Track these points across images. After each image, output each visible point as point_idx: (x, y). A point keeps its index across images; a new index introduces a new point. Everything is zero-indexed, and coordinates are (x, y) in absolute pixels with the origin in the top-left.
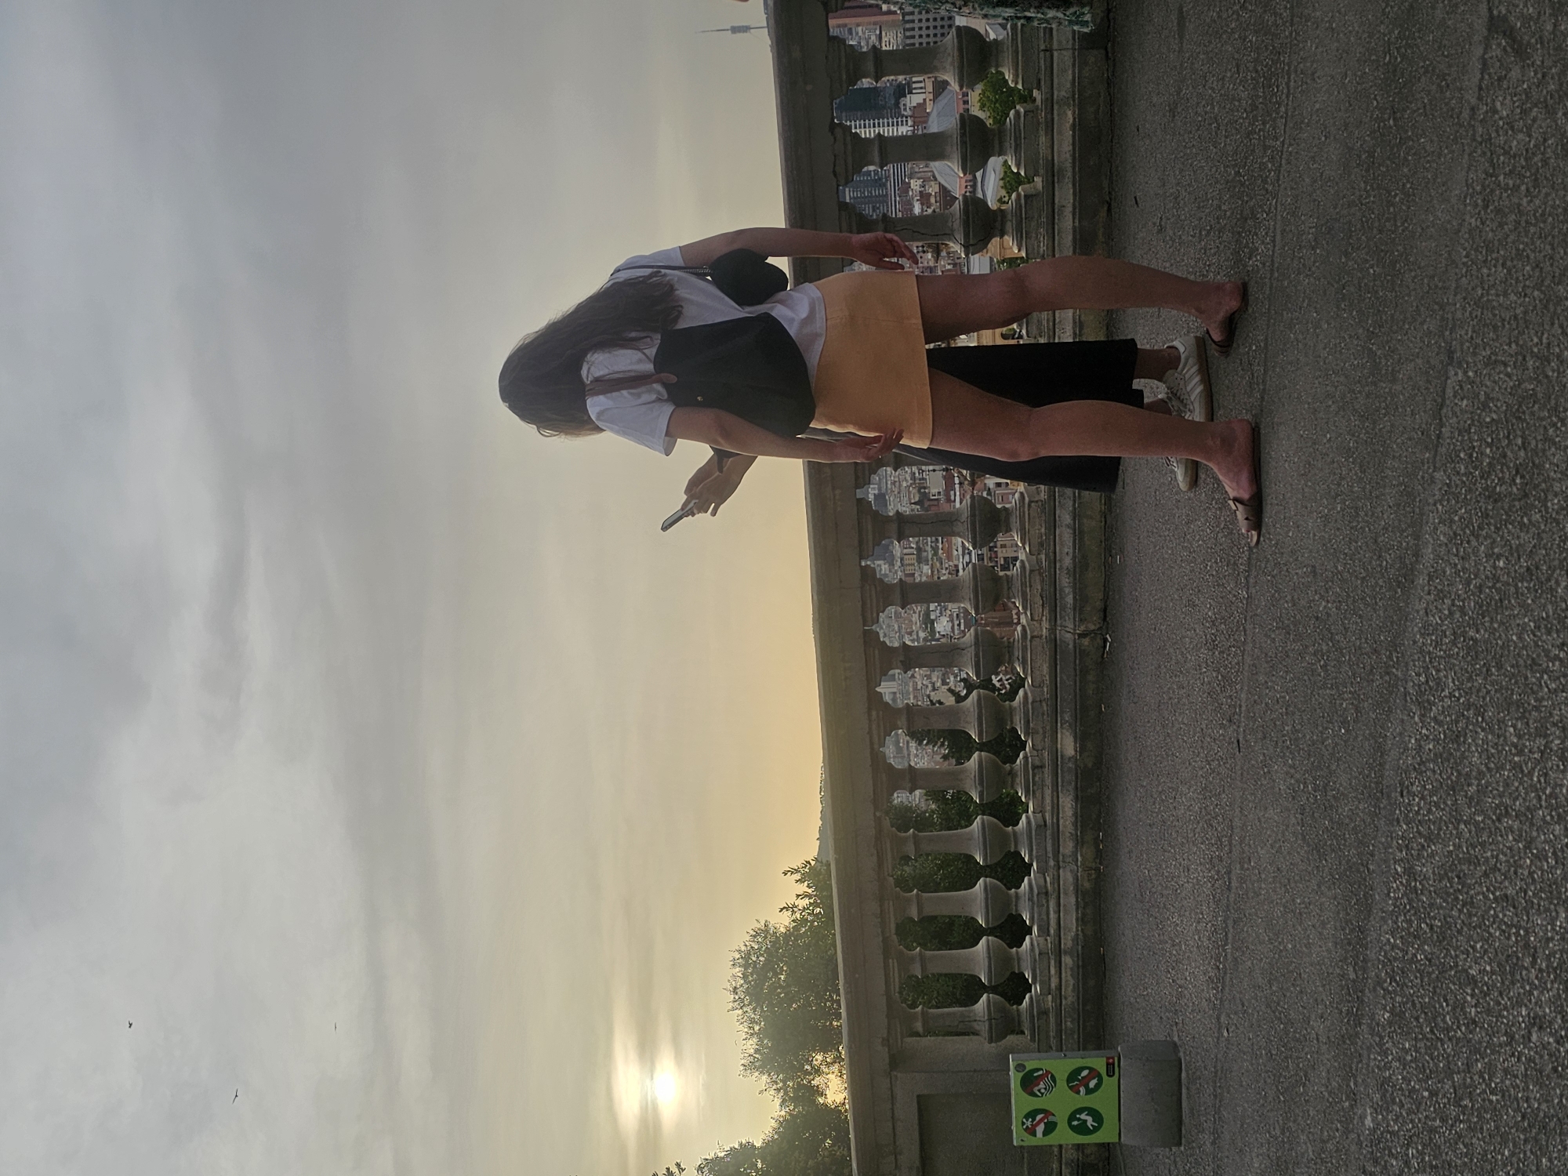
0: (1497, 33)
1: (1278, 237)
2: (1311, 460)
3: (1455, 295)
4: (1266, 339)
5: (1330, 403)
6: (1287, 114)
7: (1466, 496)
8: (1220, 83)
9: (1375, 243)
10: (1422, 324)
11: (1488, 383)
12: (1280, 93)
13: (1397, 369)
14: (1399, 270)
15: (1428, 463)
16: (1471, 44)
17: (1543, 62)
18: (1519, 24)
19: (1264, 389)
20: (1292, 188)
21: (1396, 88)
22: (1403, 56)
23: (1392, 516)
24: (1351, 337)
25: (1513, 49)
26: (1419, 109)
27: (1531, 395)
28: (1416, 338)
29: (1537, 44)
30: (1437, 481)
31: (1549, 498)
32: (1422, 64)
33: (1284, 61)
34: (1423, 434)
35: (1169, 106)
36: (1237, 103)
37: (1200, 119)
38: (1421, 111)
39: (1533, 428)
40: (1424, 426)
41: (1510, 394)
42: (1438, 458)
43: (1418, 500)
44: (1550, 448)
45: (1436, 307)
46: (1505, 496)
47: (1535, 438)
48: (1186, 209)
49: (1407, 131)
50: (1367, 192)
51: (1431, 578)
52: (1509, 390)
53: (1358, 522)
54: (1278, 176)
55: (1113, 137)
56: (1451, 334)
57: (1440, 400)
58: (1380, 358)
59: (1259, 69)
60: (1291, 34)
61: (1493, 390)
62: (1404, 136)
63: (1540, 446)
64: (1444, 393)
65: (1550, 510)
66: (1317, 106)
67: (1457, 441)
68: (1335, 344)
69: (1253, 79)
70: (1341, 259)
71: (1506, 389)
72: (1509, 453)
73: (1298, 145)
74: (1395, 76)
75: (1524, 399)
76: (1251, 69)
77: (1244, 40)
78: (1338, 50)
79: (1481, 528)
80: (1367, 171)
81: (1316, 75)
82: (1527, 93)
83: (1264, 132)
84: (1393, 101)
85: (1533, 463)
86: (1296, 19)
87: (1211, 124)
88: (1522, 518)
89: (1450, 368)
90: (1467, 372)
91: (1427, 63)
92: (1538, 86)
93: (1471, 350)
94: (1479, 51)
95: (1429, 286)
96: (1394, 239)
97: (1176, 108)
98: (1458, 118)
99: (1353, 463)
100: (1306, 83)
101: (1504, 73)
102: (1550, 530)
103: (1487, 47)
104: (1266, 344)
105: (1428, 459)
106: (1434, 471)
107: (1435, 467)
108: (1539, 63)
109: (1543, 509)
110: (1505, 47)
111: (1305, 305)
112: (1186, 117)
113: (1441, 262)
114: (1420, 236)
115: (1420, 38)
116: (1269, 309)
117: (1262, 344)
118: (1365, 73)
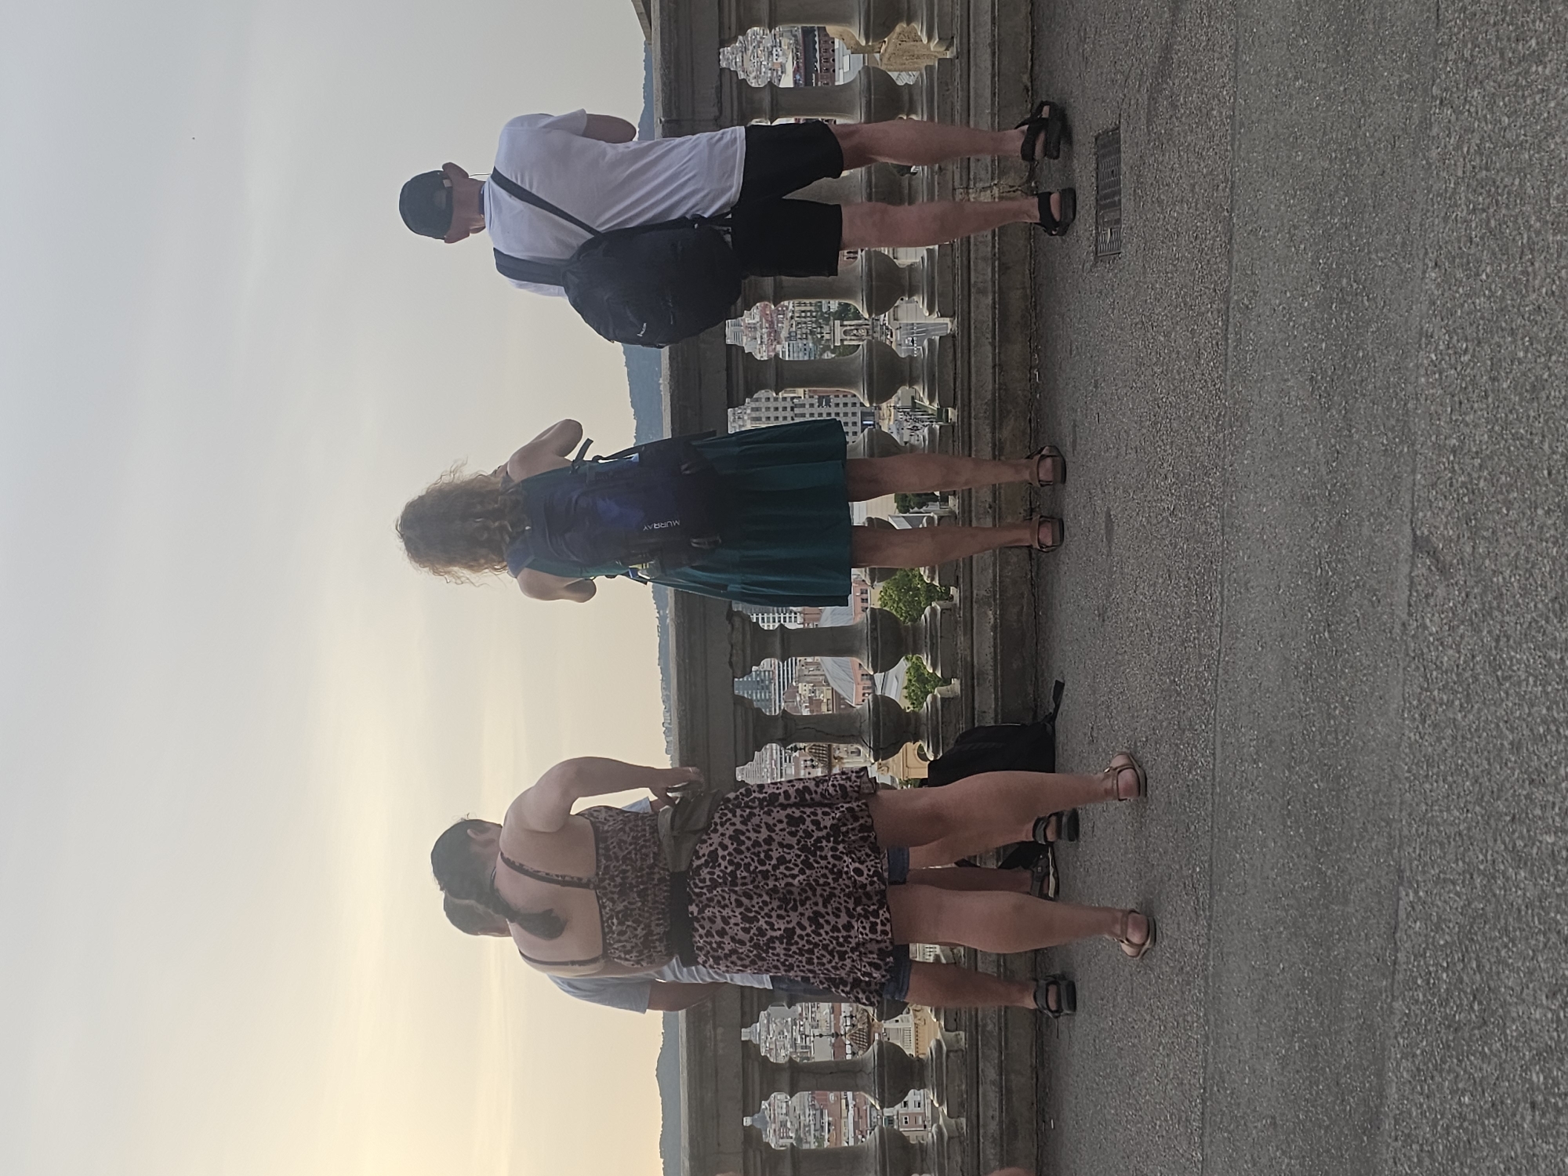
0: (1422, 552)
1: (1218, 751)
2: (1265, 994)
3: (1401, 811)
4: (1211, 859)
5: (1282, 929)
6: (1222, 623)
7: (1426, 1026)
8: (1152, 589)
9: (1318, 756)
10: (1369, 841)
11: (1439, 903)
12: (1213, 601)
13: (1348, 889)
14: (1344, 785)
15: (1386, 991)
16: (1397, 561)
17: (1465, 582)
18: (1441, 546)
19: (1211, 916)
20: (1230, 699)
21: (1329, 601)
22: (1334, 571)
23: (1353, 1053)
24: (1298, 856)
25: (1438, 569)
26: (1352, 623)
27: (1482, 915)
28: (1364, 857)
29: (1458, 564)
30: (1397, 1012)
31: (1508, 1024)
32: (1353, 579)
33: (1216, 570)
34: (1378, 960)
35: (1098, 610)
36: (1169, 610)
37: (1131, 625)
38: (1355, 625)
39: (1486, 951)
40: (1379, 951)
41: (1462, 914)
42: (1396, 985)
43: (1378, 1034)
44: (1504, 972)
45: (1383, 824)
46: (1465, 1024)
47: (1488, 960)
48: (1120, 719)
49: (1343, 644)
50: (1307, 704)
51: (1397, 1122)
52: (1460, 910)
53: (1319, 1062)
54: (1216, 686)
55: (1037, 640)
56: (1399, 852)
57: (1393, 922)
58: (1329, 878)
59: (1192, 576)
60: (1223, 544)
61: (1445, 910)
62: (1339, 648)
63: (1494, 968)
64: (1397, 916)
65: (1509, 1038)
66: (1252, 615)
67: (1414, 966)
68: (1283, 865)
69: (1185, 586)
70: (1284, 773)
71: (1457, 909)
72: (1465, 978)
73: (1235, 654)
74: (1327, 589)
75: (1474, 919)
76: (1183, 576)
77: (1175, 547)
78: (1270, 561)
79: (1443, 1062)
80: (1306, 682)
81: (1249, 585)
82: (1453, 610)
83: (1198, 639)
84: (1327, 613)
85: (1490, 989)
86: (1227, 529)
87: (1142, 631)
88: (1483, 1048)
89: (1401, 888)
90: (1418, 892)
91: (1358, 578)
92: (1463, 605)
93: (1420, 868)
94: (1405, 569)
95: (1374, 801)
96: (1337, 752)
97: (1105, 612)
98: (1390, 632)
99: (1309, 995)
100: (1240, 593)
101: (1430, 591)
102: (1511, 1060)
103: (1413, 565)
104: (1211, 865)
105: (1386, 987)
106: (1392, 1001)
107: (1392, 995)
108: (1462, 583)
109: (1502, 1037)
110: (1429, 566)
111: (1250, 822)
112: (1116, 622)
113: (1384, 777)
114: (1362, 749)
115: (1349, 554)
116: (1212, 827)
117: (1206, 865)
118: (1298, 585)
